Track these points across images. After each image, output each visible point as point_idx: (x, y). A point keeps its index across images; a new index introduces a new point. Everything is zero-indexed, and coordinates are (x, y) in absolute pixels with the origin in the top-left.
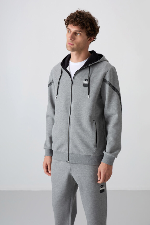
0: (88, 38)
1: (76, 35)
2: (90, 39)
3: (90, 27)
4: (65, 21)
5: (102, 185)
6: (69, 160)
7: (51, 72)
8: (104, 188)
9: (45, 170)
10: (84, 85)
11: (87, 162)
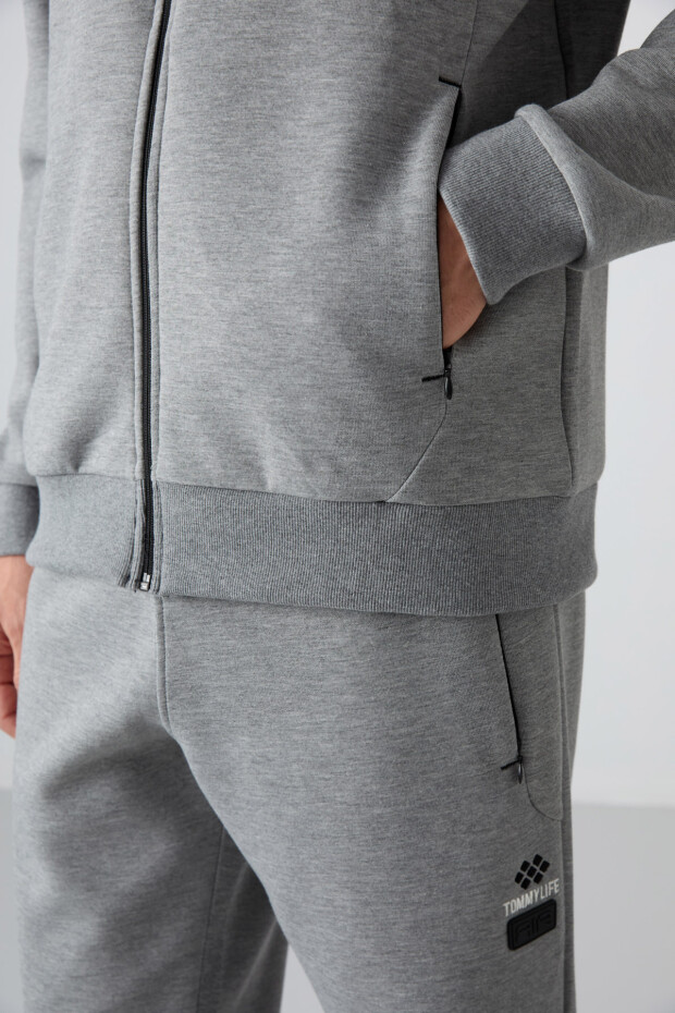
5: (538, 859)
6: (147, 565)
8: (552, 887)
11: (351, 585)
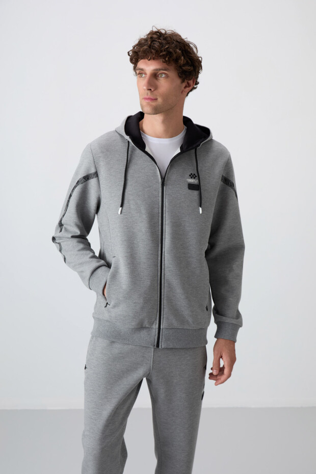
0: (183, 81)
1: (156, 79)
2: (187, 85)
3: (182, 58)
4: (129, 55)
6: (158, 343)
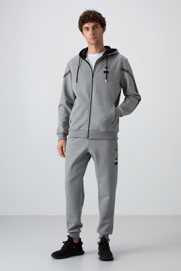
1: (94, 29)
5: (117, 158)
7: (68, 63)
8: (117, 161)
9: (61, 152)
10: (105, 72)
